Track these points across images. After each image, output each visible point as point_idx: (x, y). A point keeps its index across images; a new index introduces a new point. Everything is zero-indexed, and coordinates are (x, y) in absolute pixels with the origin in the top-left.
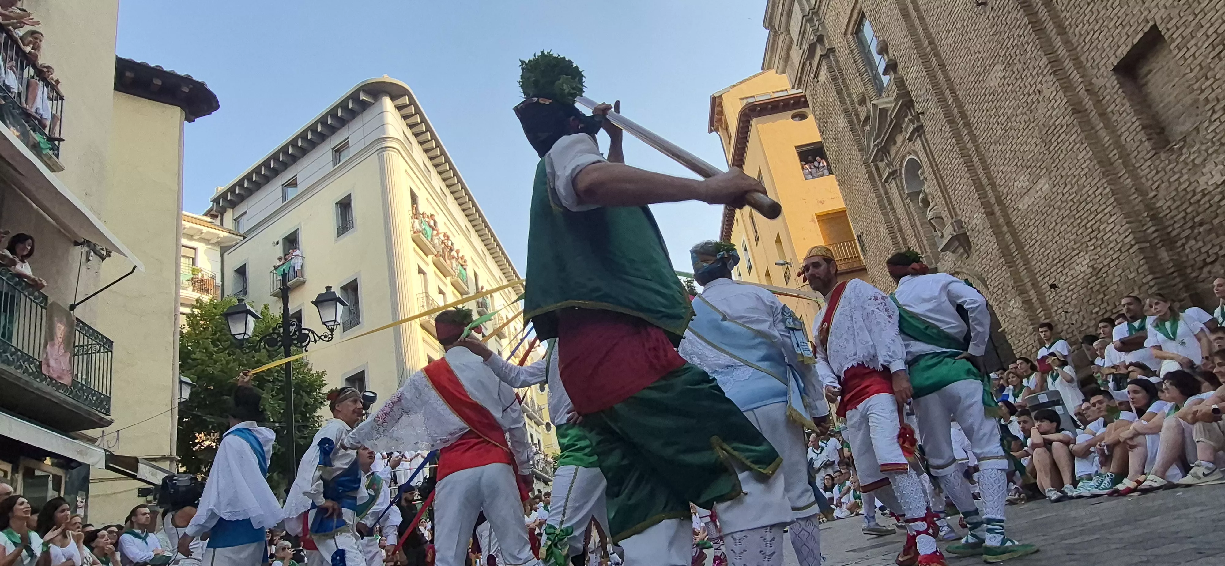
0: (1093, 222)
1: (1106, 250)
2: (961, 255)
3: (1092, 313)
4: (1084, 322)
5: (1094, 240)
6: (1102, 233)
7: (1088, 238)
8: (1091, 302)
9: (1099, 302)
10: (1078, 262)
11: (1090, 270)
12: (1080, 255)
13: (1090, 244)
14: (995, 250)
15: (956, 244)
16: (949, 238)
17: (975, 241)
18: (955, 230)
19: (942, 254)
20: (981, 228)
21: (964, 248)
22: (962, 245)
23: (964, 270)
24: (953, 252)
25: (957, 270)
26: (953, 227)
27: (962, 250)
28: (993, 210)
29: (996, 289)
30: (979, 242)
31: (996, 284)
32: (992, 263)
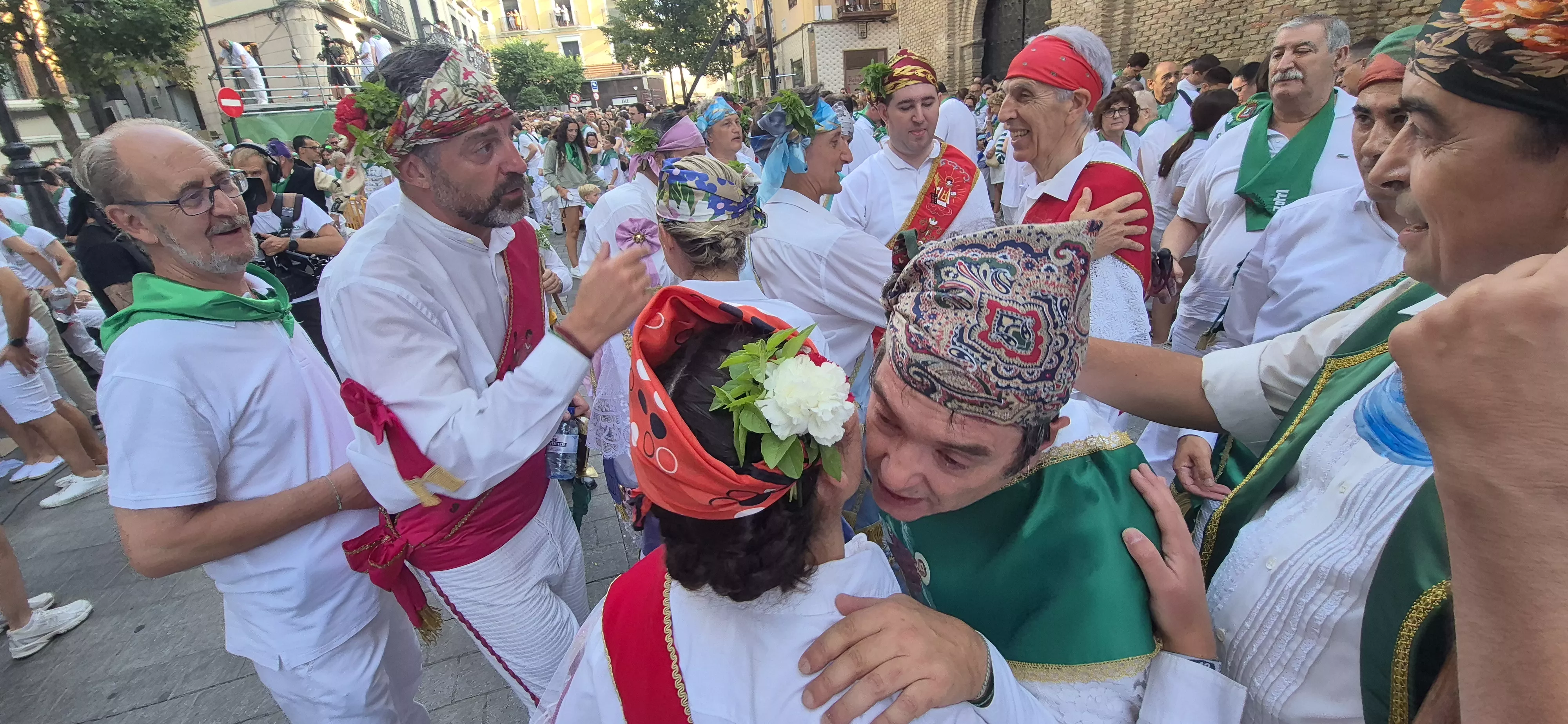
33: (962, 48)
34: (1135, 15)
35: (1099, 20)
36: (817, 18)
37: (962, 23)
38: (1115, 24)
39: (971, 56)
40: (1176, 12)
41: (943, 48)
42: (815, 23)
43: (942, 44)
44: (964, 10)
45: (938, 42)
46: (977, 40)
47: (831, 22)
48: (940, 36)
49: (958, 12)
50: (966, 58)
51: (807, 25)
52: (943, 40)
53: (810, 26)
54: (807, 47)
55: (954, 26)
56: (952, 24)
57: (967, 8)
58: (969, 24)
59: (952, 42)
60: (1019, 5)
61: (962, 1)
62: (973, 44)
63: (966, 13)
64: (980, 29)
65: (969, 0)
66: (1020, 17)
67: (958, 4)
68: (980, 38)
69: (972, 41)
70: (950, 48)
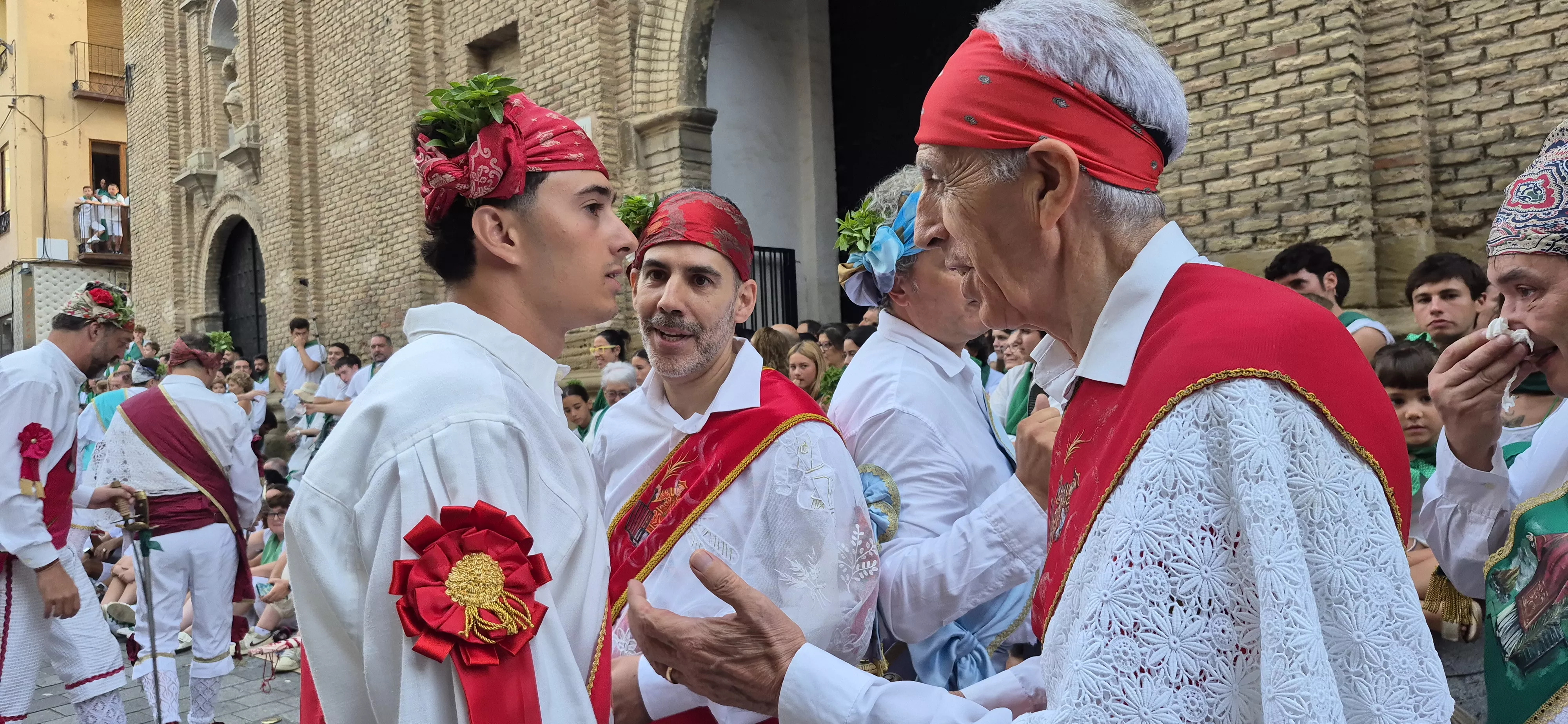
0: (389, 222)
1: (390, 263)
2: (249, 176)
3: (362, 326)
4: (352, 333)
5: (384, 244)
6: (394, 241)
7: (379, 239)
8: (366, 312)
9: (373, 317)
10: (369, 257)
11: (374, 274)
12: (373, 250)
13: (380, 246)
14: (284, 196)
15: (244, 159)
16: (238, 146)
17: (267, 169)
18: (248, 139)
19: (226, 162)
20: (278, 157)
21: (255, 169)
22: (253, 163)
23: (246, 198)
24: (240, 167)
25: (238, 194)
26: (249, 132)
27: (251, 171)
28: (299, 138)
29: (271, 247)
30: (270, 173)
31: (273, 241)
32: (276, 210)
33: (194, 320)
34: (327, 302)
35: (292, 304)
36: (39, 255)
37: (192, 290)
38: (309, 310)
40: (350, 304)
41: (171, 318)
42: (35, 263)
43: (169, 313)
44: (193, 274)
45: (166, 309)
46: (210, 313)
47: (67, 264)
49: (186, 274)
51: (20, 263)
52: (171, 307)
53: (25, 266)
54: (18, 296)
55: (183, 291)
57: (196, 272)
58: (200, 291)
59: (182, 312)
60: (251, 276)
61: (190, 261)
62: (206, 317)
63: (196, 277)
64: (216, 299)
65: (198, 262)
66: (252, 290)
67: (186, 265)
68: (215, 310)
69: (204, 313)
70: (179, 319)
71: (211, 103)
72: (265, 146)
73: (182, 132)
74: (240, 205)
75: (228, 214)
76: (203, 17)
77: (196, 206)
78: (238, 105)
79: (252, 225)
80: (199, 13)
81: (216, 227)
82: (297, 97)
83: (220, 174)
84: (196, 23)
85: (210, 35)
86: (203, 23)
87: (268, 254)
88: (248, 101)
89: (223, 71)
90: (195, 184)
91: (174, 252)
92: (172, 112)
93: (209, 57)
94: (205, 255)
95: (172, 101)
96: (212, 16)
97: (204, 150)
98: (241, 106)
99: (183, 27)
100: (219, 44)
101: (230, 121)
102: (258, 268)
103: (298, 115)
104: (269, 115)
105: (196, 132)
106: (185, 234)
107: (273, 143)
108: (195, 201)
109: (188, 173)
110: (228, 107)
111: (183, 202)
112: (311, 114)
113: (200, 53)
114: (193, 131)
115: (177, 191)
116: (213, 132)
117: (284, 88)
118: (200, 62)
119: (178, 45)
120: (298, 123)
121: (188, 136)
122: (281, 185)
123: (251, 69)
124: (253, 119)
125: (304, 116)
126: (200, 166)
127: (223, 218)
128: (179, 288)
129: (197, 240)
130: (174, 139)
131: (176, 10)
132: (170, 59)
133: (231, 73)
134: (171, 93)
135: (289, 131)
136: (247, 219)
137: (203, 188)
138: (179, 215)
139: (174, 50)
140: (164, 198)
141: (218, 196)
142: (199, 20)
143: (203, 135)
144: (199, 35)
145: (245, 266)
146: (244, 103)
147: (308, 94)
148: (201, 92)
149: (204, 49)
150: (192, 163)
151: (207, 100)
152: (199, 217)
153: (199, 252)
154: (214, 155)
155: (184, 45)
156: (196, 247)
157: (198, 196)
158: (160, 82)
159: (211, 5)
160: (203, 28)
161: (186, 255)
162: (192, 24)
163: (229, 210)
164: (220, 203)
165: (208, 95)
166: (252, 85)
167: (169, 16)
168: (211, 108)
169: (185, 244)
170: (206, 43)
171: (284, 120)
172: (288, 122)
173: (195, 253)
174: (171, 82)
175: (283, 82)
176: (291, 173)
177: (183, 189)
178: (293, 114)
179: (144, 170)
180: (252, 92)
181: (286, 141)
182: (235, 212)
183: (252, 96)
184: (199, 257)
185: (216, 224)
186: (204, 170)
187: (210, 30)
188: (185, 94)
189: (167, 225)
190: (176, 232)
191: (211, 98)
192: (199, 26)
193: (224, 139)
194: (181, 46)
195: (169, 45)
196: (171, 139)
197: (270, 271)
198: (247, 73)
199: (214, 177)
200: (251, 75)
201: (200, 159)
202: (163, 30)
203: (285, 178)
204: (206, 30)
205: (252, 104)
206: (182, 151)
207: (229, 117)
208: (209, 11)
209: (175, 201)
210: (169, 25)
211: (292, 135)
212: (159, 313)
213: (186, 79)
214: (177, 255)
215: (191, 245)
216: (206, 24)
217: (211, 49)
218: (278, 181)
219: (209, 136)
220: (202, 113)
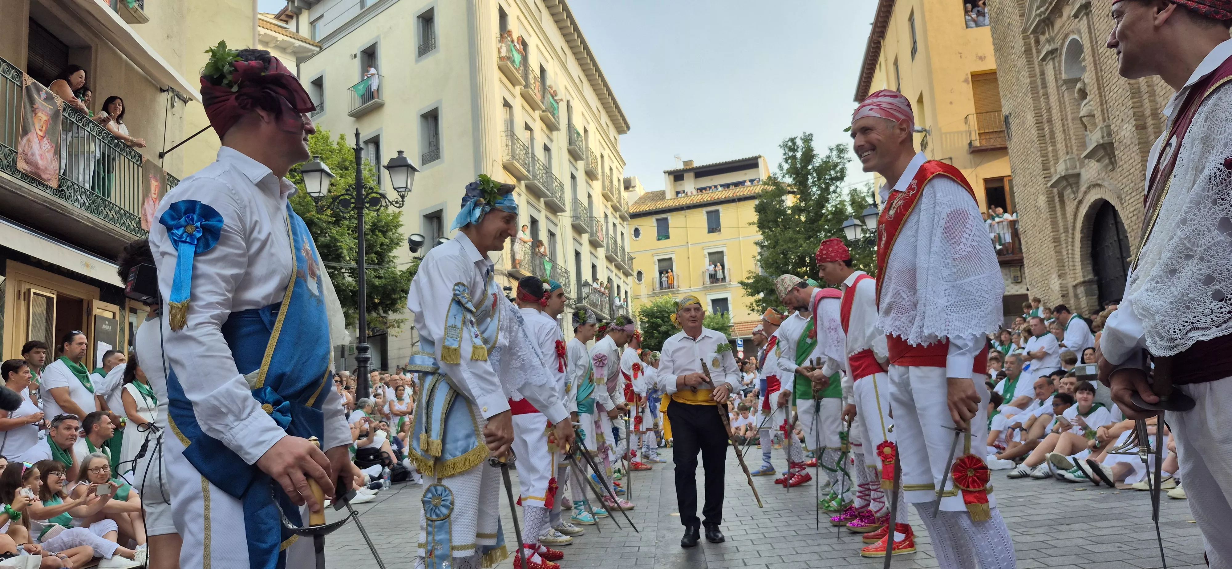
2: (1106, 166)
14: (1138, 172)
15: (1101, 153)
16: (1095, 144)
17: (1120, 155)
18: (1103, 137)
19: (1086, 161)
20: (1129, 143)
21: (1110, 159)
22: (1109, 155)
23: (1106, 184)
24: (1098, 161)
25: (1099, 182)
26: (1102, 133)
27: (1107, 161)
28: (1145, 123)
29: (1131, 215)
30: (1123, 157)
31: (1132, 209)
32: (1132, 185)
33: (1075, 287)
37: (1071, 264)
39: (1084, 294)
41: (1057, 288)
43: (1055, 284)
44: (1070, 252)
45: (1053, 282)
46: (1087, 279)
48: (1054, 276)
49: (1065, 253)
50: (1080, 296)
52: (1056, 280)
55: (1064, 266)
56: (1061, 265)
57: (1073, 250)
58: (1077, 264)
59: (1065, 282)
60: (1116, 245)
61: (1067, 243)
62: (1084, 283)
63: (1073, 254)
64: (1090, 268)
65: (1073, 242)
66: (1119, 256)
67: (1064, 246)
68: (1090, 276)
69: (1082, 280)
70: (1063, 288)
71: (1070, 121)
72: (1117, 138)
73: (1050, 149)
74: (1102, 190)
75: (1092, 200)
76: (1056, 60)
77: (1066, 201)
78: (1092, 116)
79: (1113, 203)
80: (1053, 59)
81: (1084, 213)
82: (1140, 92)
83: (1083, 172)
84: (1052, 67)
85: (1063, 73)
86: (1057, 64)
87: (1129, 221)
88: (1099, 109)
89: (1076, 95)
90: (1064, 183)
91: (1054, 239)
92: (1042, 137)
93: (1064, 88)
94: (1078, 236)
95: (1040, 129)
96: (1063, 57)
97: (1068, 157)
98: (1093, 116)
99: (1043, 73)
100: (1071, 76)
101: (1086, 130)
102: (1121, 237)
103: (1142, 106)
104: (1118, 113)
105: (1061, 146)
106: (1061, 223)
107: (1123, 133)
108: (1066, 197)
109: (1058, 176)
110: (1084, 119)
111: (1057, 199)
112: (1153, 101)
113: (1058, 87)
114: (1059, 146)
115: (1052, 193)
116: (1073, 142)
117: (1128, 87)
118: (1058, 94)
119: (1040, 87)
120: (1143, 112)
121: (1055, 151)
122: (1134, 164)
123: (1098, 84)
124: (1104, 121)
125: (1147, 105)
126: (1067, 169)
127: (1089, 204)
128: (1061, 264)
129: (1070, 225)
130: (1045, 156)
131: (1036, 63)
132: (1036, 99)
133: (1083, 94)
134: (1039, 124)
135: (1135, 120)
136: (1108, 199)
137: (1071, 185)
138: (1055, 211)
139: (1038, 93)
140: (1042, 200)
141: (1083, 189)
142: (1054, 64)
143: (1067, 147)
144: (1055, 74)
145: (1110, 238)
146: (1095, 112)
147: (1148, 86)
148: (1062, 115)
149: (1060, 82)
150: (1060, 169)
151: (1067, 120)
152: (1070, 208)
153: (1073, 234)
154: (1077, 158)
155: (1045, 86)
156: (1070, 231)
157: (1068, 192)
158: (1030, 118)
159: (1061, 49)
160: (1057, 68)
161: (1063, 238)
162: (1049, 69)
163: (1094, 196)
164: (1086, 193)
165: (1066, 116)
166: (1101, 96)
167: (1031, 69)
168: (1070, 124)
169: (1062, 231)
170: (1061, 78)
171: (1131, 112)
172: (1134, 114)
173: (1070, 236)
174: (1038, 115)
175: (1127, 84)
176: (1141, 152)
177: (1055, 190)
178: (1138, 106)
179: (1025, 186)
180: (1101, 101)
181: (1134, 129)
182: (1098, 197)
183: (1102, 105)
184: (1073, 238)
185: (1083, 210)
186: (1071, 172)
187: (1063, 68)
188: (1050, 121)
189: (1047, 219)
190: (1054, 223)
191: (1069, 117)
192: (1054, 68)
193: (1083, 145)
194: (1043, 88)
195: (1034, 89)
196: (1042, 157)
197: (1132, 234)
198: (1096, 88)
199: (1078, 175)
200: (1099, 89)
201: (1066, 164)
202: (1028, 80)
203: (1136, 157)
204: (1060, 69)
205: (1102, 111)
206: (1052, 163)
207: (1085, 127)
208: (1061, 54)
209: (1051, 201)
210: (1032, 76)
211: (1139, 123)
212: (1048, 285)
213: (1049, 110)
214: (1056, 241)
215: (1066, 231)
216: (1060, 66)
217: (1066, 82)
218: (1131, 161)
219: (1071, 146)
220: (1064, 130)
